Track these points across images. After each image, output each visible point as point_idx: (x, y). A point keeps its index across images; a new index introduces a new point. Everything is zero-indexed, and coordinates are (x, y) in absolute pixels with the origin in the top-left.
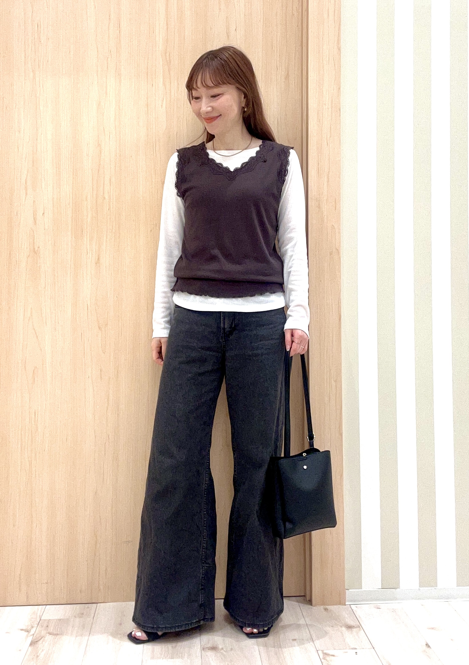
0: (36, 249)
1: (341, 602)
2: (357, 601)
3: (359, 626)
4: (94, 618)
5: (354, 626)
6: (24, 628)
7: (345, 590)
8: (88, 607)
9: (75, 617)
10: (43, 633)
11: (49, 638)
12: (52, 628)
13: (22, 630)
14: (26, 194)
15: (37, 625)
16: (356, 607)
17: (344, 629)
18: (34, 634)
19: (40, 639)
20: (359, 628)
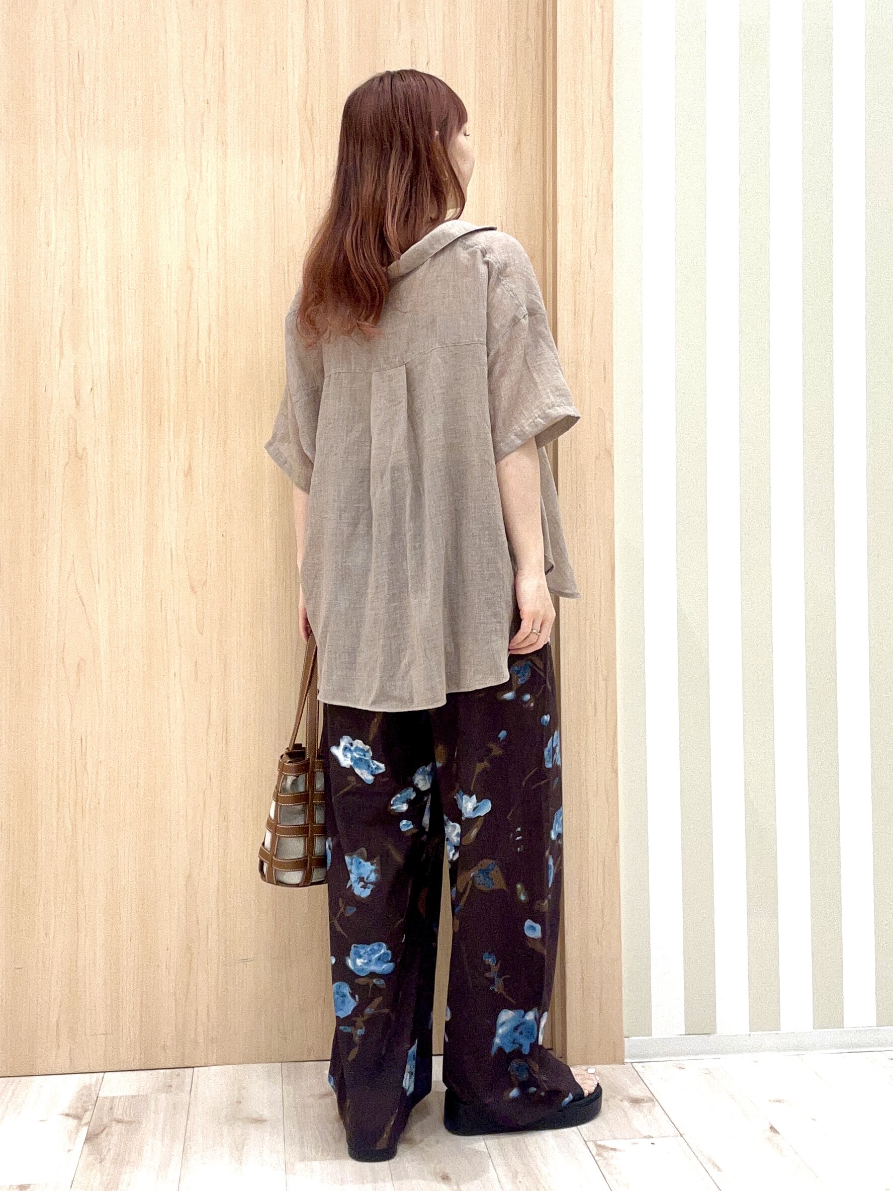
0: (80, 450)
1: (617, 1058)
2: (644, 1057)
3: (652, 1099)
4: (190, 1093)
5: (644, 1100)
6: (71, 1112)
7: (621, 1037)
8: (178, 1075)
9: (158, 1091)
10: (106, 1120)
11: (116, 1128)
12: (120, 1112)
13: (67, 1115)
14: (62, 354)
15: (93, 1106)
16: (643, 1067)
17: (626, 1104)
18: (88, 1124)
19: (102, 1131)
20: (650, 1104)
